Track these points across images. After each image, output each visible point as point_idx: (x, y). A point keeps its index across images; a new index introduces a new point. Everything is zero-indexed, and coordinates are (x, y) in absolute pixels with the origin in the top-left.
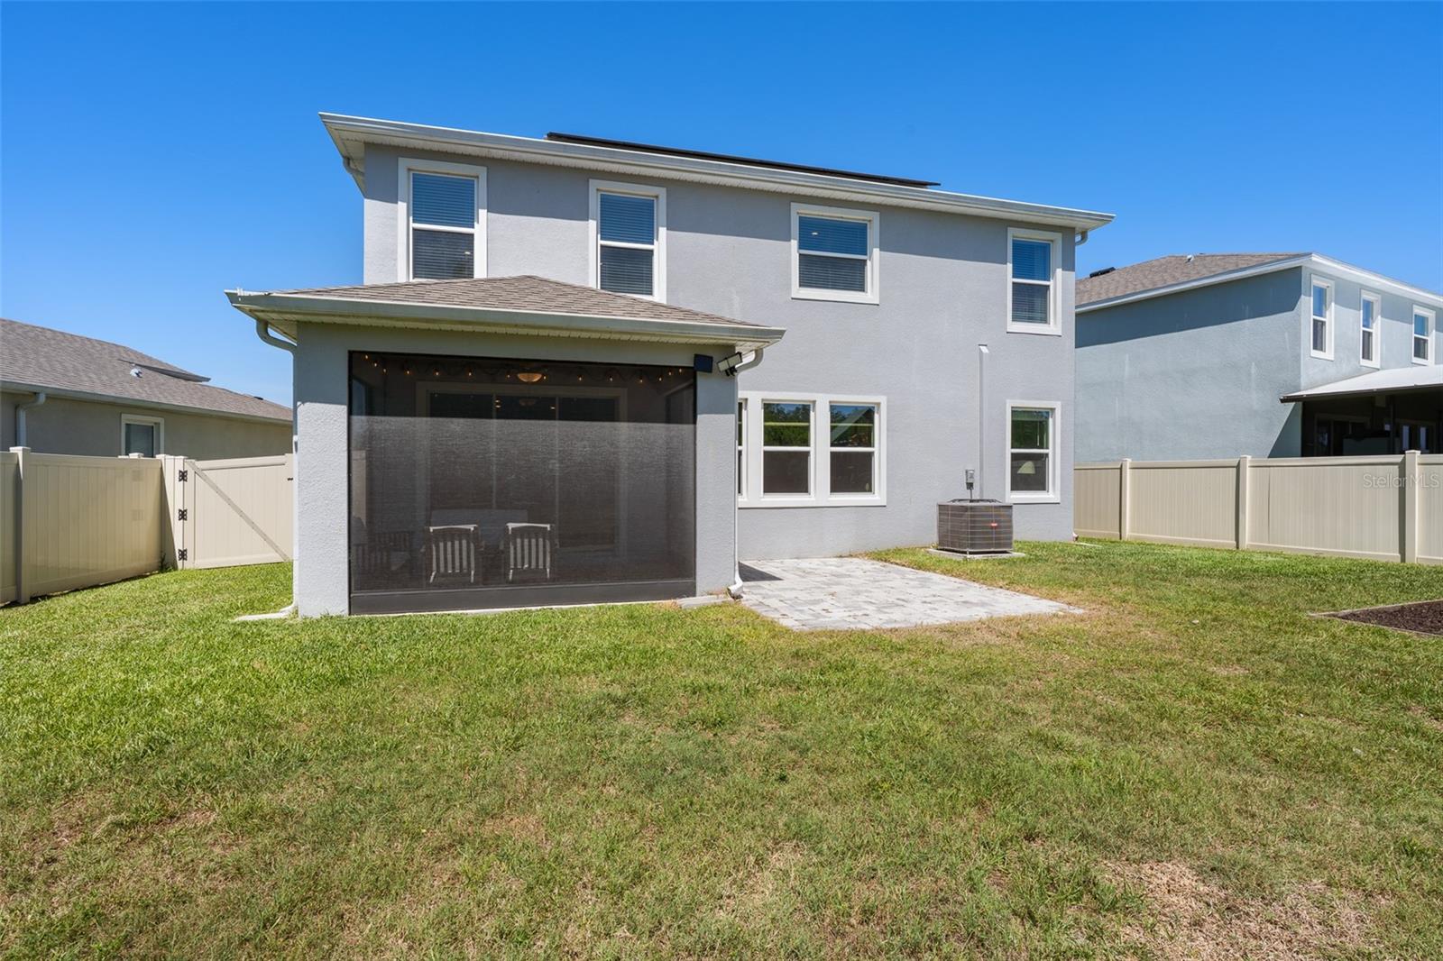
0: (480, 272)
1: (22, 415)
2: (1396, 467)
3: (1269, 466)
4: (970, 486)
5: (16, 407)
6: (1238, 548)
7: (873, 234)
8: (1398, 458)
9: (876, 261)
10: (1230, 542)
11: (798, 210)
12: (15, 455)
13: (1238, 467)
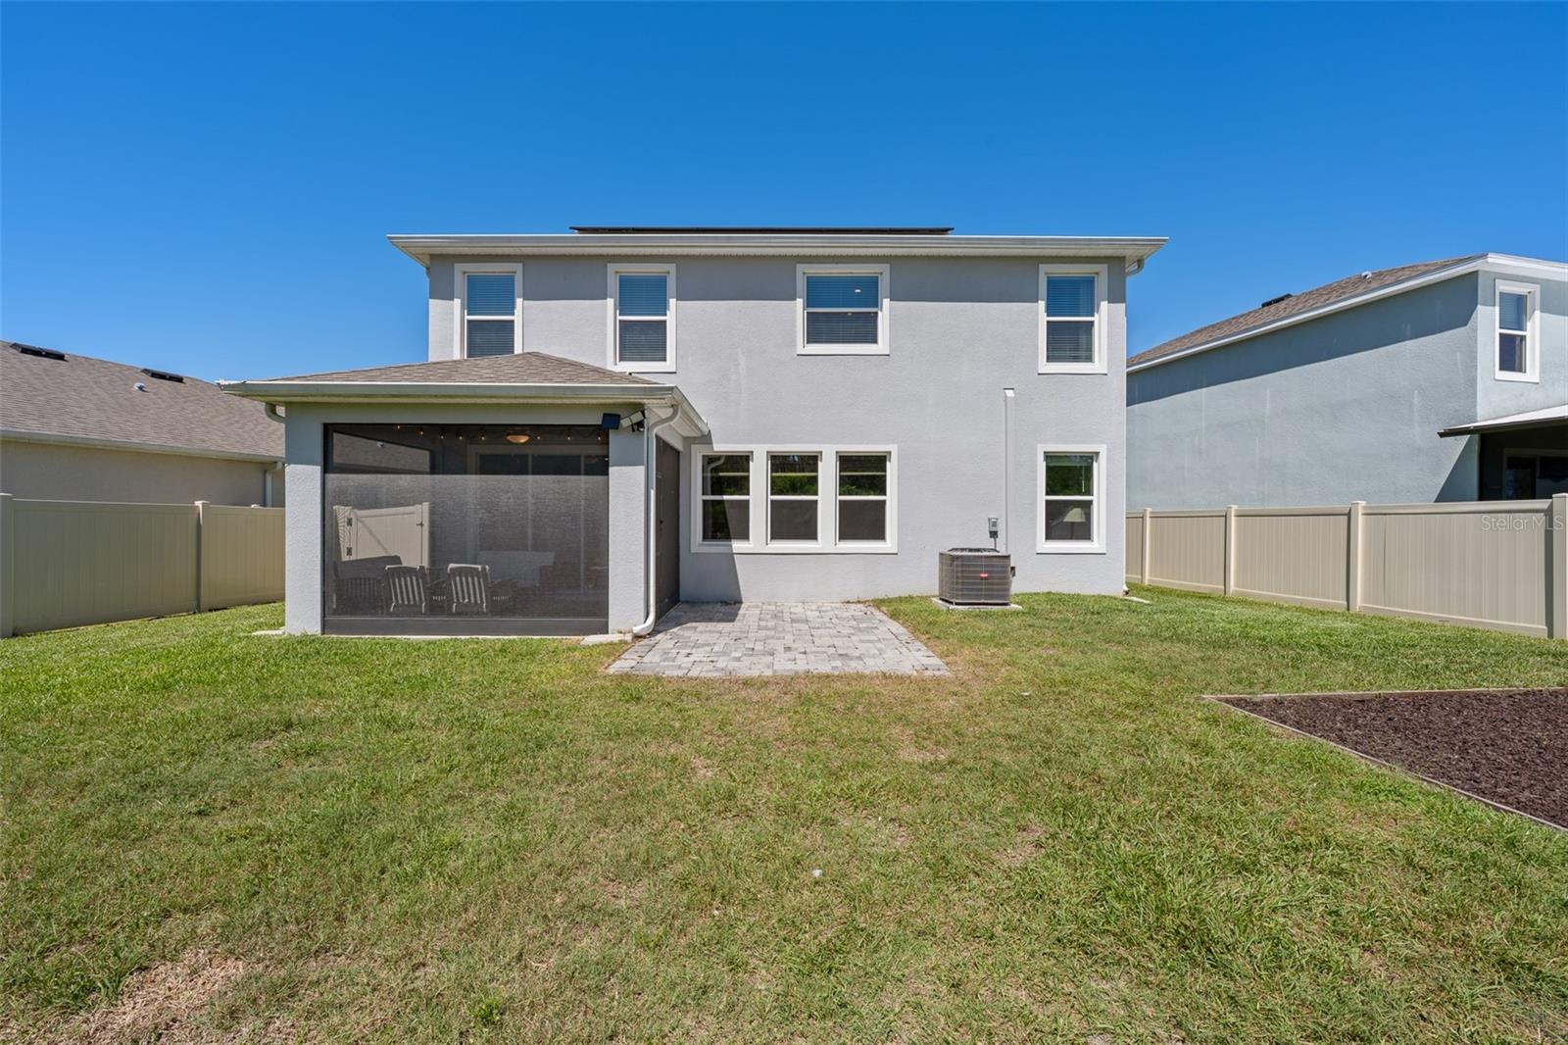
0: (518, 350)
1: (269, 478)
2: (1542, 514)
3: (1385, 514)
4: (994, 534)
5: (265, 472)
6: (1348, 609)
7: (884, 285)
8: (1542, 504)
9: (887, 312)
10: (1340, 602)
11: (803, 271)
12: (198, 507)
13: (1349, 515)
